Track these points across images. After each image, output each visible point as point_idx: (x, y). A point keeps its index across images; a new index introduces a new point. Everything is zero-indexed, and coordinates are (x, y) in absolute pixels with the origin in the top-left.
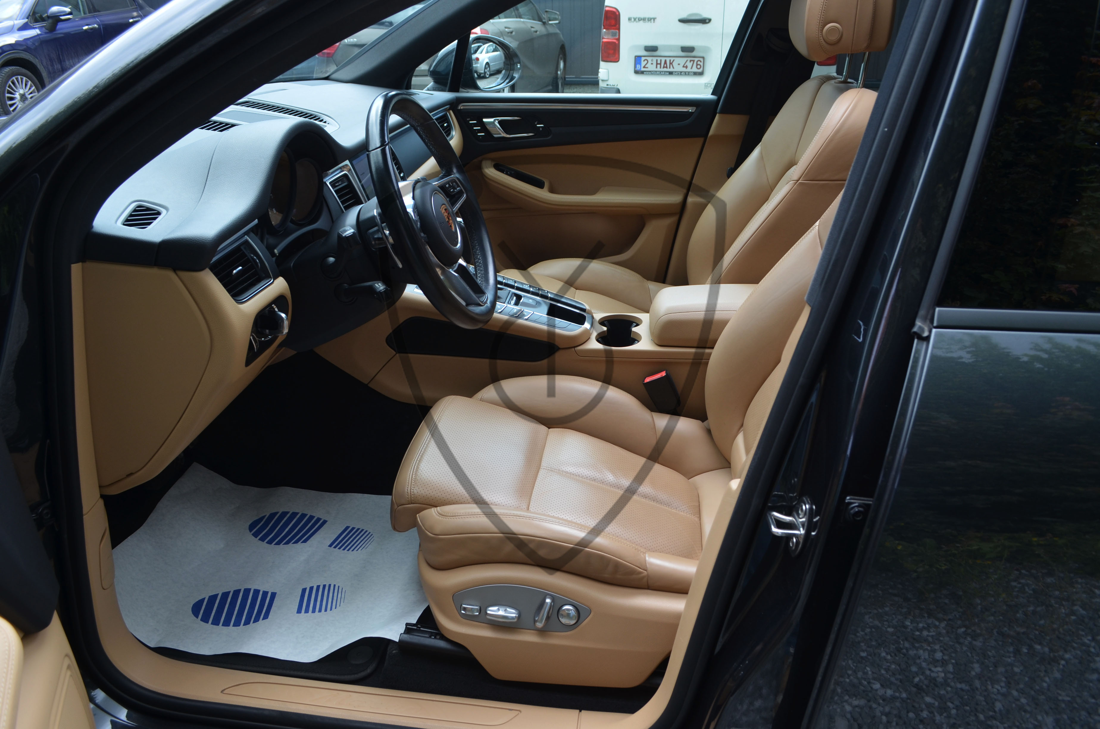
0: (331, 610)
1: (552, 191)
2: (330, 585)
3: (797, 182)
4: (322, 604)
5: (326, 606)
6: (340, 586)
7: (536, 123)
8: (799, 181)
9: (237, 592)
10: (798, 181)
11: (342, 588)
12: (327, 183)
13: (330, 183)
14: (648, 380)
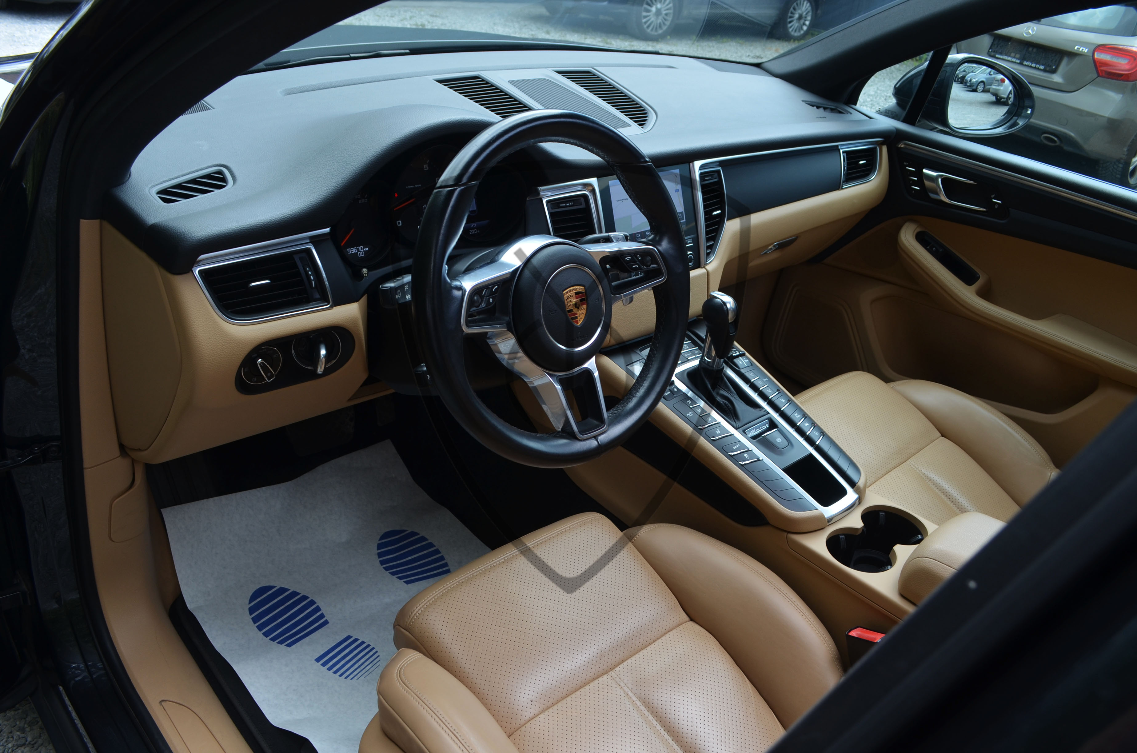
0: (346, 678)
1: (985, 294)
2: (373, 648)
4: (345, 666)
5: (346, 669)
6: (380, 655)
7: (993, 196)
9: (305, 598)
11: (380, 660)
12: (543, 200)
13: (548, 202)
14: (856, 632)
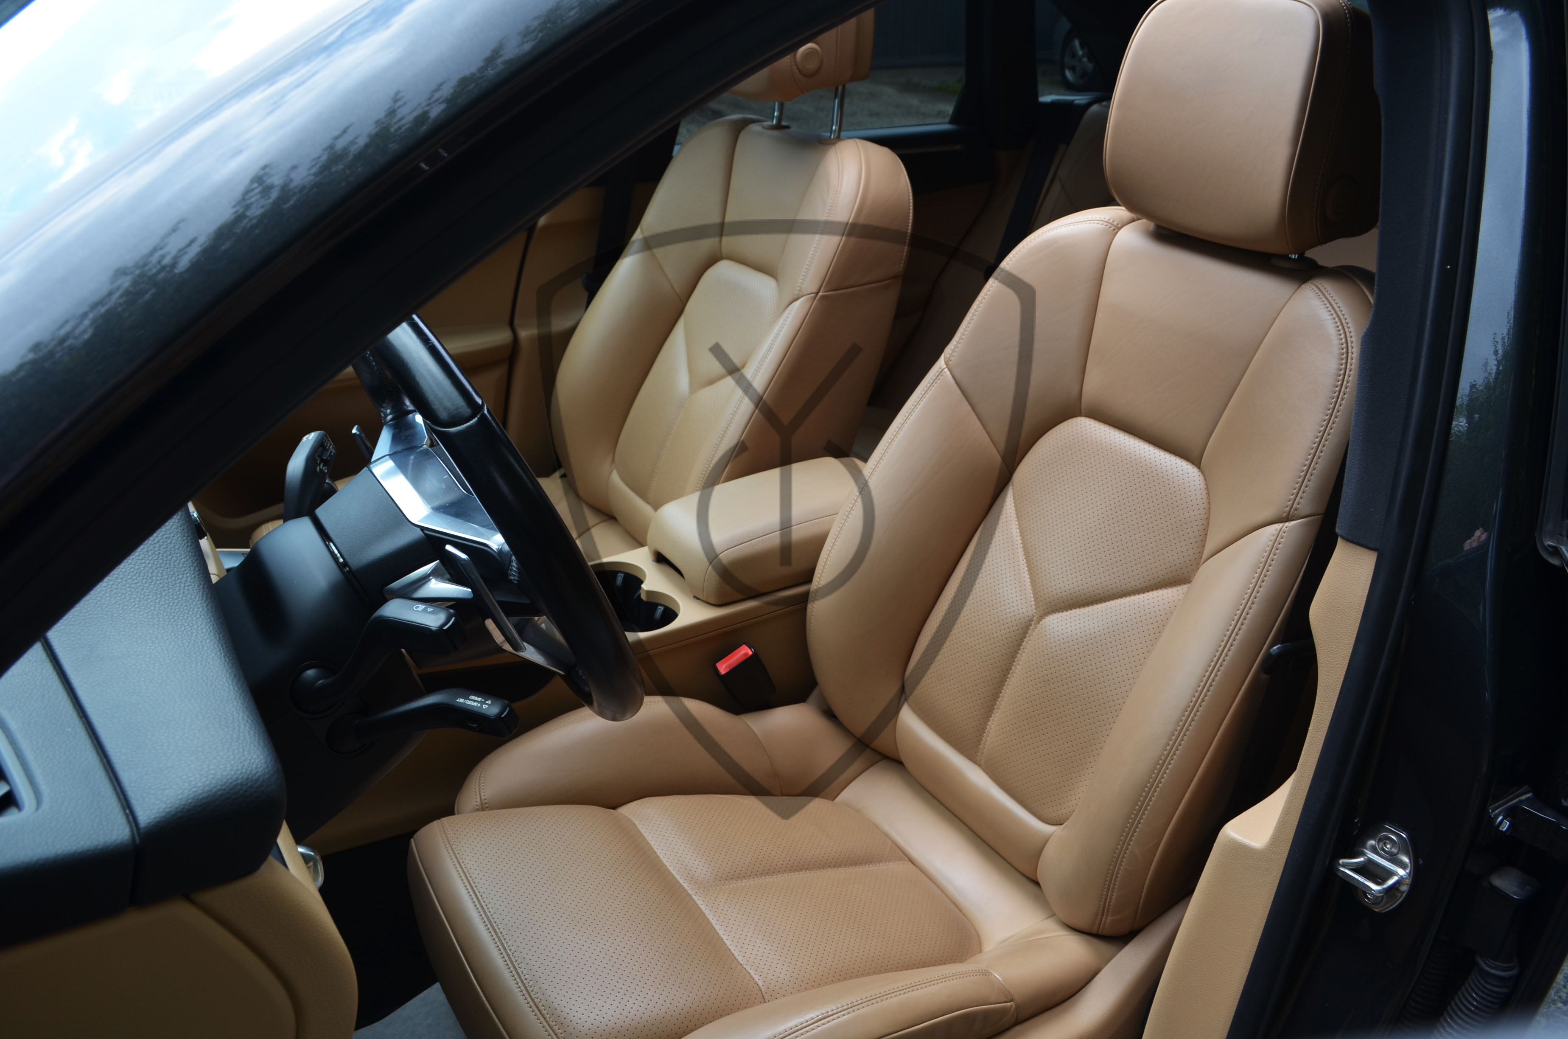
3: (816, 296)
8: (820, 294)
10: (817, 293)
14: (723, 667)
